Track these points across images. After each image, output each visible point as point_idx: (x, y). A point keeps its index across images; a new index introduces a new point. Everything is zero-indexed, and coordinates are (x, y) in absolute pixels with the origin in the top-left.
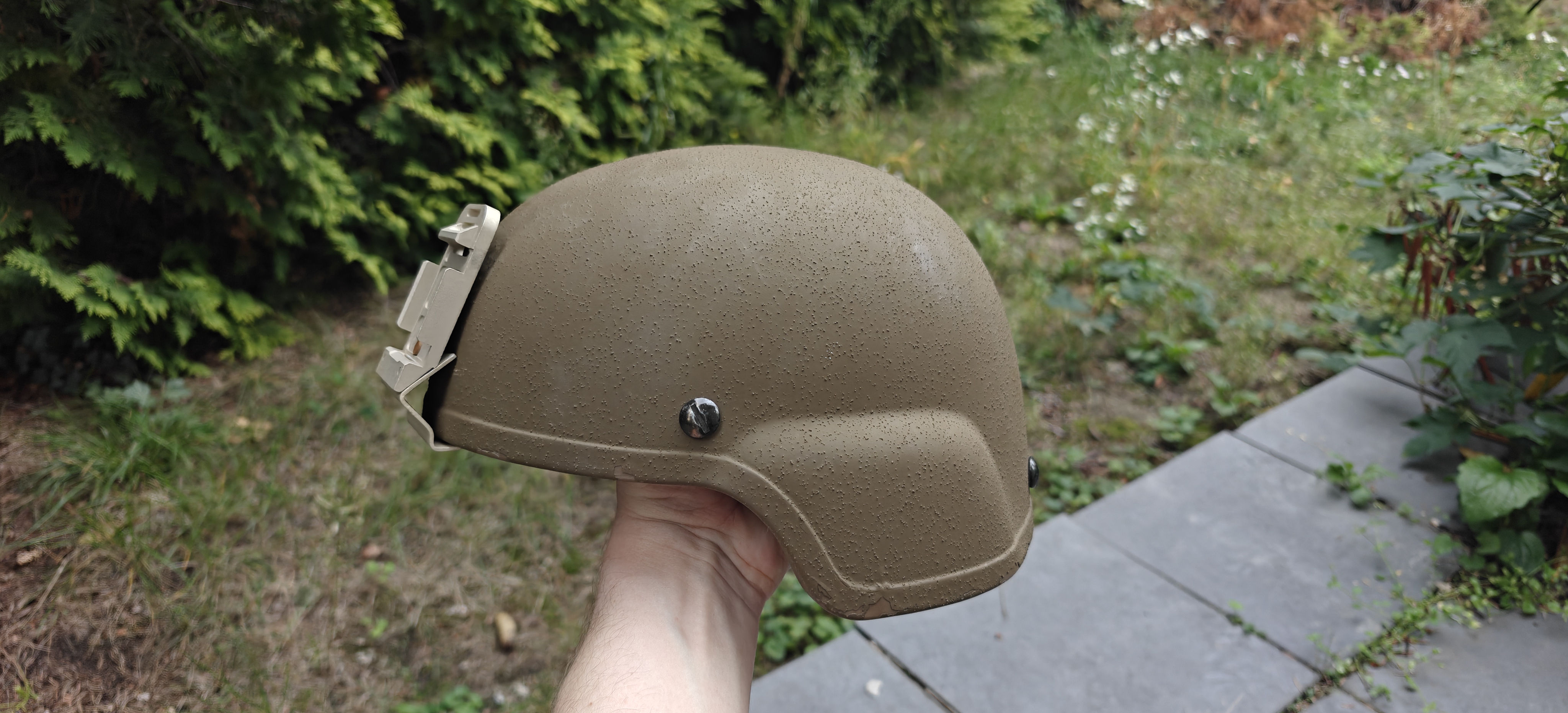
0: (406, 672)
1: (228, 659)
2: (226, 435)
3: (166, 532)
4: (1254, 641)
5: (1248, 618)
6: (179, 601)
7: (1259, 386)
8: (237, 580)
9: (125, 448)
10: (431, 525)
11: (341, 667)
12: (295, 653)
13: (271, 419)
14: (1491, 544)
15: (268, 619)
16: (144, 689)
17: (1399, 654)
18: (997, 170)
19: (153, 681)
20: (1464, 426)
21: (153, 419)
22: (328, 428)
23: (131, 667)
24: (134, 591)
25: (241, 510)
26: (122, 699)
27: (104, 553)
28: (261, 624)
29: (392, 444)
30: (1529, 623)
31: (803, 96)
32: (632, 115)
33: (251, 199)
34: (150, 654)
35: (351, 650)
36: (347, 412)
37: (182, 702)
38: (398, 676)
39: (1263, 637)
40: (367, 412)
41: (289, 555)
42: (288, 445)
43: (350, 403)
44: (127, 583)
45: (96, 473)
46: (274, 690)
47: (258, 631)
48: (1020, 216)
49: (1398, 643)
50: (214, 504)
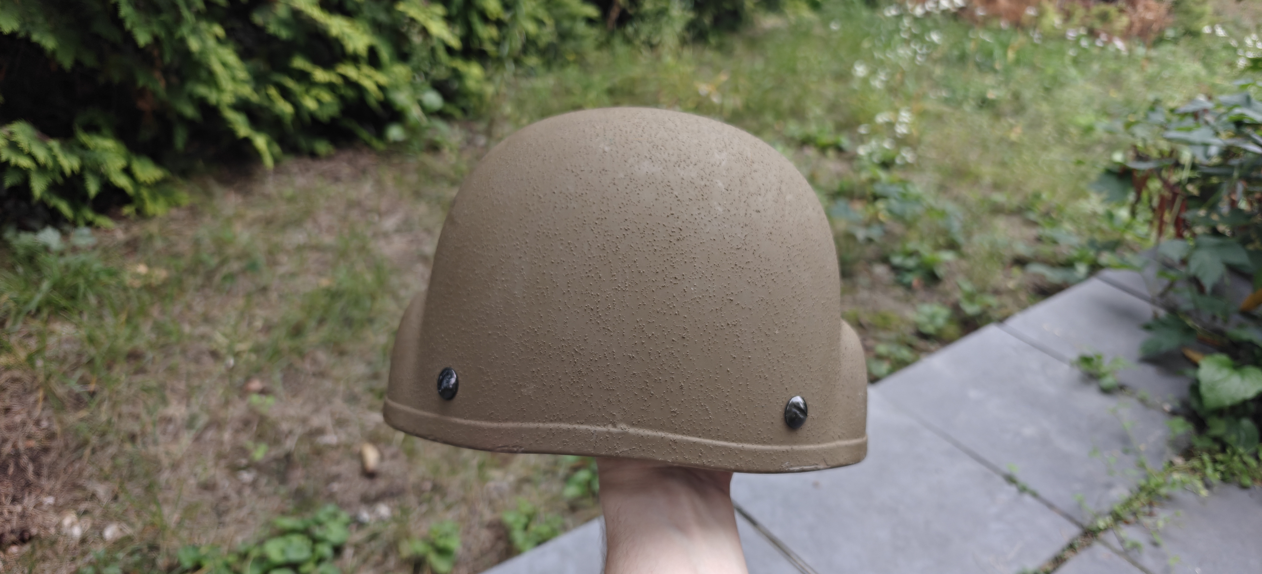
0: (283, 490)
1: (125, 472)
2: (127, 279)
3: (72, 359)
4: (1027, 499)
5: (1022, 478)
6: (82, 420)
7: (997, 292)
8: (134, 403)
9: (37, 285)
10: (307, 366)
11: (225, 484)
12: (185, 470)
13: (168, 268)
14: (1219, 428)
15: (161, 439)
16: (50, 494)
17: (1145, 514)
18: (786, 103)
19: (58, 486)
20: (1189, 330)
21: (62, 262)
22: (217, 279)
23: (38, 474)
24: (43, 409)
25: (140, 343)
26: (29, 501)
27: (17, 374)
28: (155, 443)
29: (274, 296)
30: (1244, 494)
31: (630, 30)
32: (487, 32)
33: (157, 75)
34: (54, 464)
35: (235, 469)
36: (235, 266)
37: (83, 506)
38: (275, 493)
39: (1035, 495)
40: (252, 267)
41: (181, 386)
42: (182, 290)
43: (239, 258)
44: (36, 402)
45: (11, 305)
46: (166, 501)
47: (152, 450)
48: (805, 142)
49: (1143, 505)
50: (116, 337)
